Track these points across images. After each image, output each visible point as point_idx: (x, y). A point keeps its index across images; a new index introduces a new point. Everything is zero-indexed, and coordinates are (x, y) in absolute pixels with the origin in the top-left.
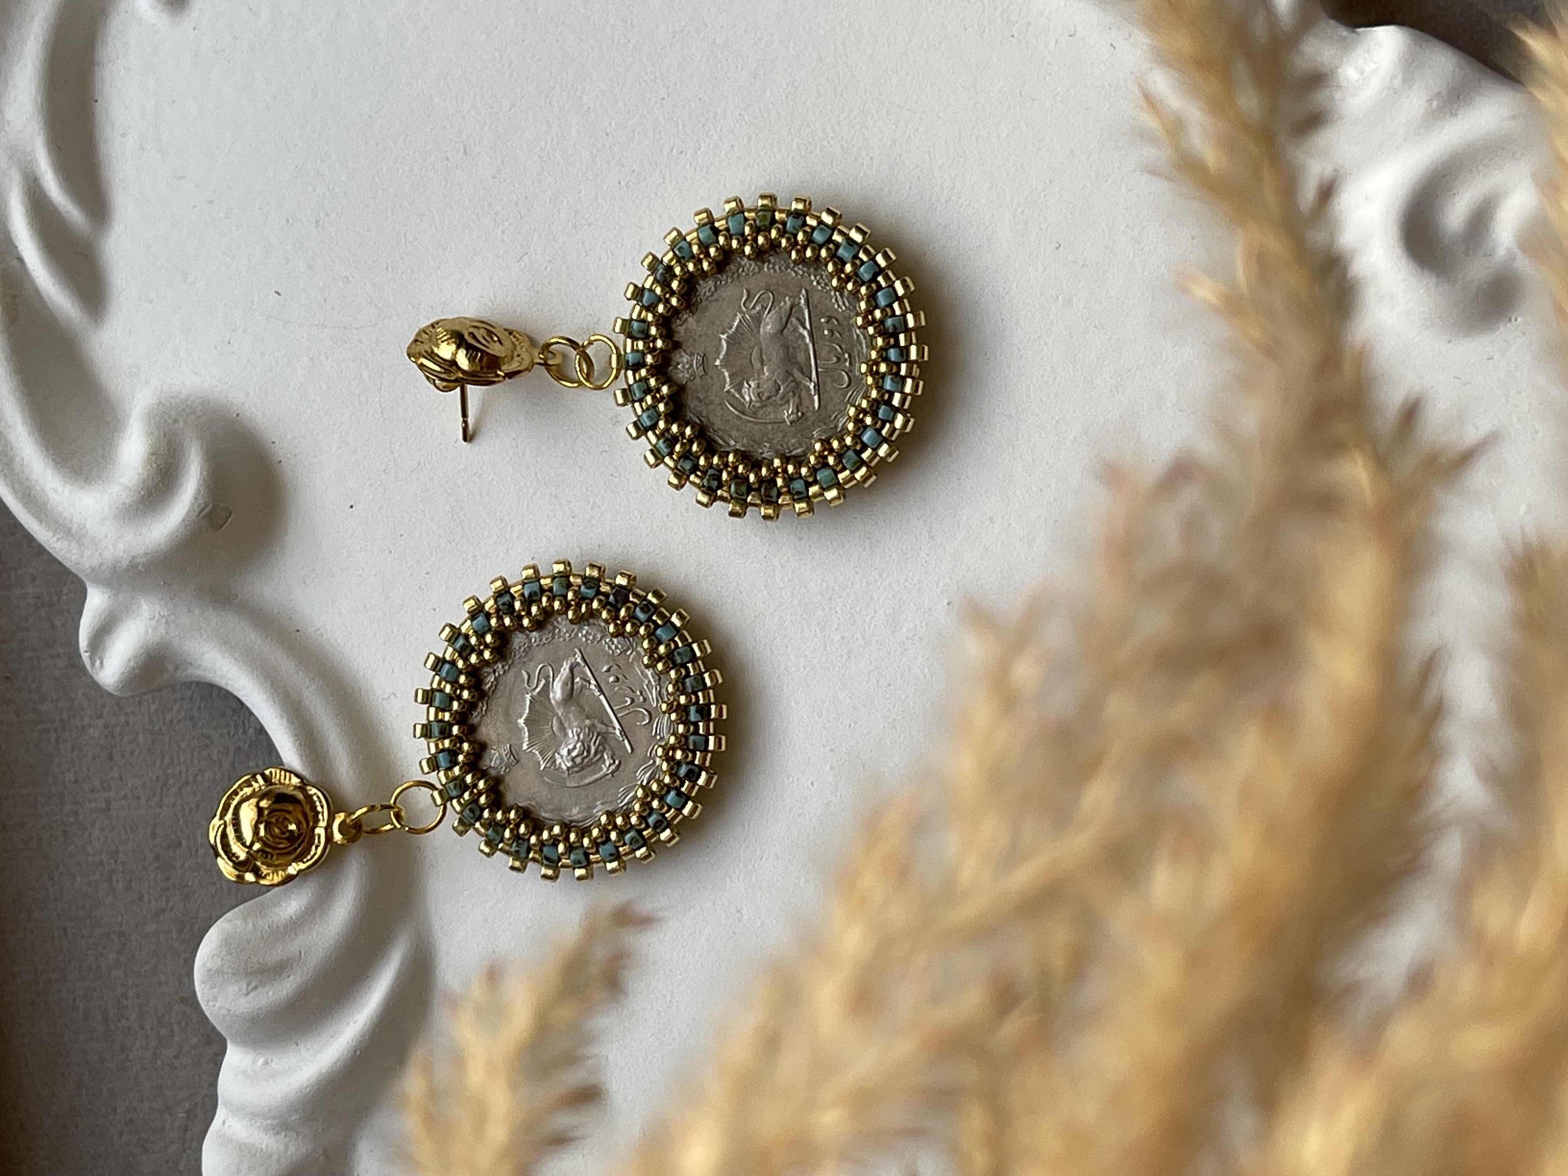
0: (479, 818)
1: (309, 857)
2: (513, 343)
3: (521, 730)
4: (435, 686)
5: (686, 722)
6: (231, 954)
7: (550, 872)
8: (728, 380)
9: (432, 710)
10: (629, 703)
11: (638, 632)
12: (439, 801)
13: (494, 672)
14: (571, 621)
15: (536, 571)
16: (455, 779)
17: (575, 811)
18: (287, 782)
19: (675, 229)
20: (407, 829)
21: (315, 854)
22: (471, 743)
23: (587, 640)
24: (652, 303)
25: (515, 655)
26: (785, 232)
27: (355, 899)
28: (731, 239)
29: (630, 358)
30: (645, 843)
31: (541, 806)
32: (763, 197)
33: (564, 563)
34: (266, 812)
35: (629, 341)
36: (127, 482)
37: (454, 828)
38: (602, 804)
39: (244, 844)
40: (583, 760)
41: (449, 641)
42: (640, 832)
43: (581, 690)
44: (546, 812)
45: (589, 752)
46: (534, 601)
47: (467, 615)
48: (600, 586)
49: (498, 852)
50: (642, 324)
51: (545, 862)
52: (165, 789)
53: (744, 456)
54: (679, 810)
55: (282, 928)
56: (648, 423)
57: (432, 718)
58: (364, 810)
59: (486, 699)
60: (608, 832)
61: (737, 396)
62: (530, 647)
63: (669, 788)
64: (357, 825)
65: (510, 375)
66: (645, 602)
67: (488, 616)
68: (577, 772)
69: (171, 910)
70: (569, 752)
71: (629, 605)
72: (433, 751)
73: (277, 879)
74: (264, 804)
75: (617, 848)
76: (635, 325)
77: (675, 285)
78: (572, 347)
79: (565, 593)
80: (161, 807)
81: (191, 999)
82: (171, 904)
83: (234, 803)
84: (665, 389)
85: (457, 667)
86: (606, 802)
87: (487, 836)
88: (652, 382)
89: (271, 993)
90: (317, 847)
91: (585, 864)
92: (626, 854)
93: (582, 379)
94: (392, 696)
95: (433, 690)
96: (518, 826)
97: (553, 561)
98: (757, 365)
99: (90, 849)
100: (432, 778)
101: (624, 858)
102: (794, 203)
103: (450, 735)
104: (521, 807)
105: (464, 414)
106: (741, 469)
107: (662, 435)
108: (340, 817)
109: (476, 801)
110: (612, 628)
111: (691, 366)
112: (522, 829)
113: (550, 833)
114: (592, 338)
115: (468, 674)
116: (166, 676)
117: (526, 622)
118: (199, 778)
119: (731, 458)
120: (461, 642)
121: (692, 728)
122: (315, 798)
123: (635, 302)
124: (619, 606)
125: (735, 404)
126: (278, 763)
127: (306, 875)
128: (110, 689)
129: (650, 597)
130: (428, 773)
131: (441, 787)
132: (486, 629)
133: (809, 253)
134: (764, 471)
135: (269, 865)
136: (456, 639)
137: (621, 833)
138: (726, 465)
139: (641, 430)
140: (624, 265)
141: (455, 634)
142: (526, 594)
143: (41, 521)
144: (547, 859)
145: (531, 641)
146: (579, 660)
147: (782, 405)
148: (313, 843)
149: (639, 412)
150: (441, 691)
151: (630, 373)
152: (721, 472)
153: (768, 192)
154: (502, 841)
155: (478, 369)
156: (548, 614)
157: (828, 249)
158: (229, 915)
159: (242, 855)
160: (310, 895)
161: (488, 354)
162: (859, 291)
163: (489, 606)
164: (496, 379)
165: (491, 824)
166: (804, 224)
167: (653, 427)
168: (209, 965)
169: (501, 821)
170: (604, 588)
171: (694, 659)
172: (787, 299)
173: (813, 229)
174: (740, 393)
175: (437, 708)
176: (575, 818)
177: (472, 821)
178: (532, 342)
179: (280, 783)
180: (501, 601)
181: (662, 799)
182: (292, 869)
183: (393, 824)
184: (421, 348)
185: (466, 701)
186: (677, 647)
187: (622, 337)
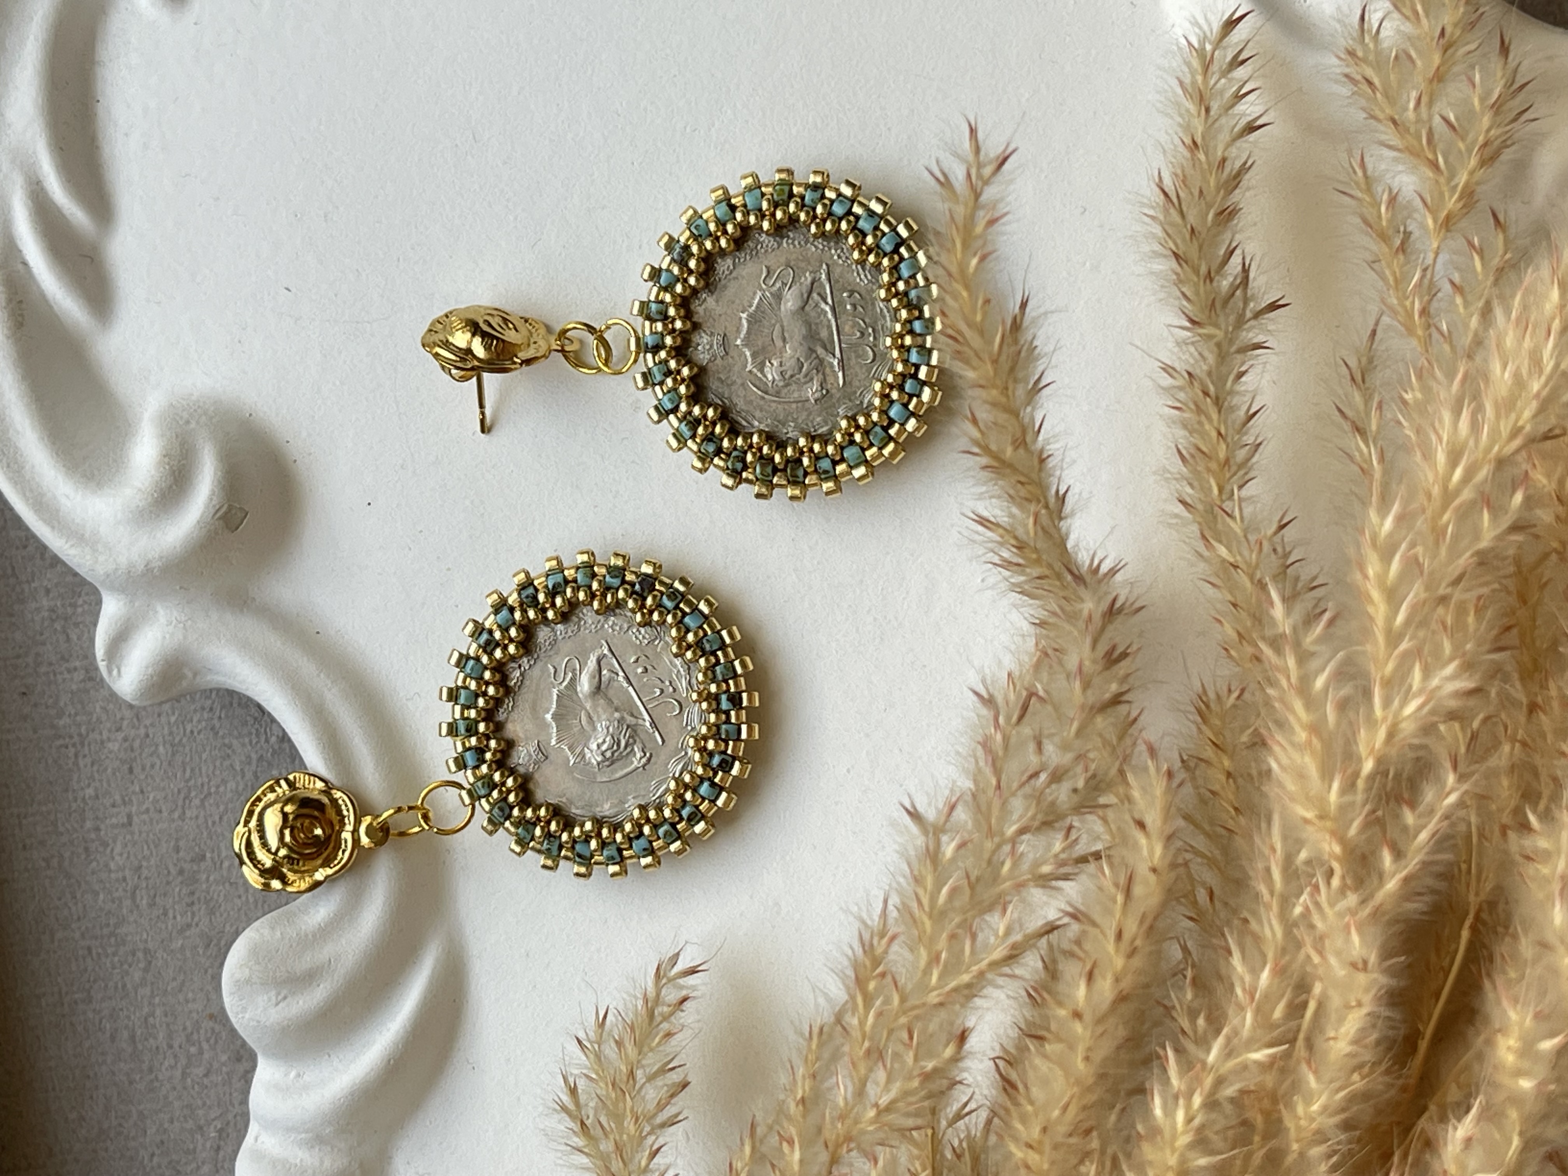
0: (509, 817)
1: (336, 862)
2: (530, 331)
3: (547, 726)
4: (460, 683)
5: (717, 711)
6: (259, 964)
7: (583, 870)
8: (750, 360)
9: (458, 708)
10: (658, 694)
11: (665, 621)
12: (467, 800)
13: (520, 667)
14: (597, 612)
15: (559, 562)
16: (483, 777)
17: (607, 806)
18: (311, 786)
19: (691, 207)
20: (435, 830)
21: (342, 859)
22: (497, 740)
23: (614, 630)
24: (670, 284)
25: (540, 649)
26: (803, 206)
27: (384, 904)
28: (748, 214)
29: (649, 340)
30: (679, 836)
31: (571, 803)
32: (780, 171)
33: (588, 553)
34: (291, 817)
35: (647, 323)
36: (140, 485)
37: (483, 828)
38: (634, 798)
39: (269, 851)
40: (613, 754)
41: (472, 636)
42: (673, 825)
43: (609, 682)
44: (577, 808)
45: (619, 745)
46: (558, 593)
47: (491, 610)
48: (624, 575)
49: (529, 852)
50: (661, 305)
51: (577, 859)
52: (187, 802)
53: (769, 437)
54: (713, 802)
55: (310, 936)
56: (669, 406)
57: (457, 716)
58: (391, 811)
59: (512, 694)
60: (641, 826)
61: (759, 375)
62: (555, 641)
63: (702, 780)
64: (385, 829)
65: (528, 362)
66: (671, 590)
67: (512, 610)
68: (608, 766)
69: (197, 925)
70: (599, 746)
71: (655, 593)
72: (460, 749)
73: (304, 886)
74: (289, 809)
75: (651, 842)
76: (654, 307)
77: (692, 264)
78: (589, 332)
79: (589, 583)
80: (183, 820)
81: (220, 1017)
82: (196, 919)
83: (258, 810)
84: (685, 371)
85: (482, 663)
86: (638, 796)
87: (517, 834)
88: (673, 364)
89: (301, 1002)
90: (344, 851)
91: (618, 860)
92: (660, 849)
93: (601, 365)
94: (416, 695)
95: (458, 688)
96: (548, 823)
97: (577, 551)
98: (779, 343)
99: (112, 866)
100: (459, 777)
101: (659, 853)
102: (812, 176)
103: (477, 733)
104: (551, 804)
105: (482, 406)
106: (765, 450)
107: (685, 418)
108: (367, 820)
109: (505, 799)
110: (638, 617)
111: (711, 346)
112: (553, 826)
113: (581, 829)
114: (610, 322)
115: (494, 670)
116: (184, 684)
117: (550, 614)
118: (222, 789)
119: (755, 439)
120: (485, 636)
121: (723, 717)
122: (340, 802)
123: (651, 284)
125: (757, 383)
126: (302, 767)
127: (334, 880)
128: (128, 698)
129: (677, 585)
130: (455, 772)
131: (468, 787)
132: (510, 622)
133: (828, 226)
134: (790, 451)
135: (295, 872)
136: (480, 634)
137: (655, 827)
138: (751, 446)
139: (663, 414)
140: (640, 247)
141: (479, 629)
142: (550, 587)
143: (53, 528)
144: (580, 856)
145: (556, 633)
146: (606, 651)
147: (806, 383)
148: (340, 848)
149: (660, 395)
150: (466, 688)
151: (649, 356)
152: (745, 453)
153: (785, 166)
154: (532, 839)
155: (494, 357)
156: (573, 605)
157: (849, 222)
158: (257, 924)
159: (267, 861)
160: (338, 900)
161: (503, 341)
162: (880, 263)
163: (513, 599)
164: (513, 367)
165: (520, 823)
166: (823, 197)
167: (675, 410)
168: (238, 976)
169: (531, 818)
170: (629, 577)
171: (723, 646)
172: (807, 274)
173: (832, 202)
174: (762, 372)
175: (462, 706)
176: (607, 813)
177: (502, 820)
178: (549, 329)
179: (305, 788)
180: (524, 593)
181: (695, 790)
182: (319, 875)
183: (420, 826)
184: (436, 338)
185: (491, 697)
186: (706, 634)
187: (640, 319)
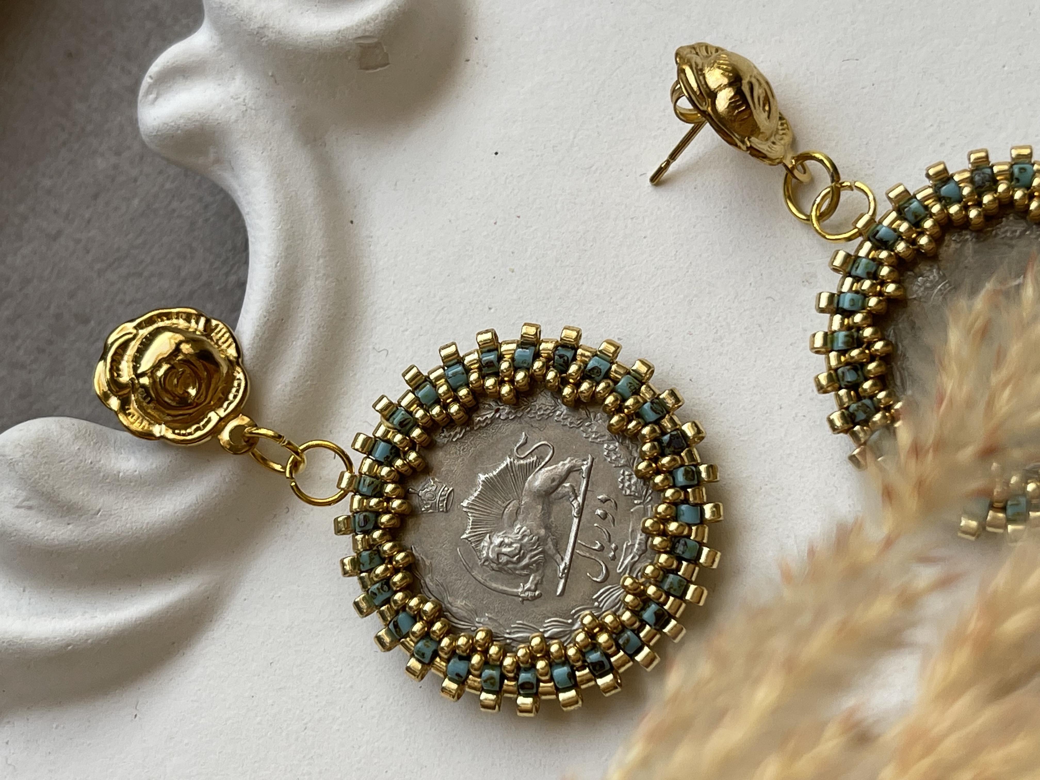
0: (367, 532)
1: (183, 432)
2: (778, 129)
3: (473, 484)
4: (432, 377)
5: (636, 613)
6: (35, 457)
7: (387, 639)
9: (411, 396)
10: (596, 548)
11: (664, 490)
12: (344, 485)
13: (497, 411)
14: (610, 426)
15: (616, 353)
16: (376, 477)
17: (459, 603)
18: (224, 346)
19: (1031, 147)
20: (293, 484)
21: (190, 434)
22: (419, 456)
23: (608, 455)
24: (950, 198)
25: (528, 413)
27: (190, 506)
29: (883, 231)
30: (498, 692)
31: (431, 571)
33: (649, 367)
34: (180, 357)
35: (894, 215)
37: (336, 520)
38: (490, 618)
39: (135, 368)
41: (481, 347)
42: (503, 677)
43: (562, 498)
44: (432, 580)
46: (590, 378)
47: (518, 338)
48: (663, 417)
49: (356, 578)
50: (922, 210)
51: (391, 626)
52: (117, 264)
54: (558, 690)
55: (102, 474)
56: (846, 304)
57: (404, 403)
58: (270, 433)
59: (468, 429)
60: (473, 651)
62: (549, 416)
63: (565, 660)
64: (252, 441)
65: (755, 152)
66: (694, 468)
68: (493, 570)
69: (30, 372)
70: (501, 544)
71: (677, 458)
72: (379, 434)
73: (137, 426)
74: (186, 348)
75: (469, 673)
77: (987, 199)
78: (832, 176)
79: (626, 395)
80: (100, 276)
83: (161, 324)
84: (891, 288)
85: (468, 378)
86: (496, 621)
87: (359, 554)
88: (885, 271)
89: (39, 525)
90: (198, 429)
91: (427, 661)
92: (472, 687)
94: (385, 352)
95: (427, 379)
96: (396, 571)
97: (640, 358)
99: (9, 260)
100: (357, 458)
101: (467, 689)
103: (407, 433)
104: (413, 555)
105: (673, 156)
107: (849, 328)
108: (243, 420)
109: (378, 514)
110: (642, 466)
111: (933, 288)
112: (397, 578)
113: (419, 604)
114: (859, 184)
115: (472, 392)
116: (201, 161)
117: (567, 391)
118: (154, 280)
120: (492, 357)
121: (637, 624)
122: (236, 383)
123: (931, 183)
124: (667, 451)
126: (231, 323)
127: (166, 445)
128: (143, 131)
129: (702, 468)
130: (357, 450)
131: (357, 473)
132: (525, 365)
135: (141, 407)
136: (489, 351)
137: (486, 663)
138: (888, 408)
139: (833, 307)
140: (942, 144)
141: (493, 346)
142: (590, 366)
144: (396, 626)
145: (555, 412)
146: (584, 468)
148: (198, 422)
149: (845, 288)
150: (434, 386)
151: (868, 245)
152: (877, 410)
154: (369, 571)
155: (731, 119)
156: (594, 401)
158: (67, 421)
159: (126, 375)
160: (154, 466)
161: (751, 114)
163: (546, 347)
164: (739, 144)
165: (373, 548)
167: (847, 314)
169: (385, 552)
170: (666, 423)
171: (694, 560)
175: (417, 398)
176: (454, 610)
177: (358, 529)
178: (794, 144)
179: (217, 343)
180: (561, 351)
181: (551, 665)
182: (158, 430)
183: (284, 468)
184: (695, 59)
185: (449, 415)
186: (688, 536)
187: (890, 206)
